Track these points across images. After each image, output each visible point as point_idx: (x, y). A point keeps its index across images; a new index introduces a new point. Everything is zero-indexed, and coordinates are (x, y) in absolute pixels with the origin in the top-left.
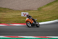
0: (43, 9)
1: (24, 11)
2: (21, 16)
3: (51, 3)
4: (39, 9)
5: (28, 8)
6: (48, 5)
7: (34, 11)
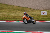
1: (43, 10)
2: (40, 14)
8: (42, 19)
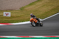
0: (26, 8)
1: (6, 11)
2: (3, 15)
3: (33, 2)
4: (22, 9)
5: (11, 8)
6: (31, 4)
7: (17, 10)
8: (5, 22)
